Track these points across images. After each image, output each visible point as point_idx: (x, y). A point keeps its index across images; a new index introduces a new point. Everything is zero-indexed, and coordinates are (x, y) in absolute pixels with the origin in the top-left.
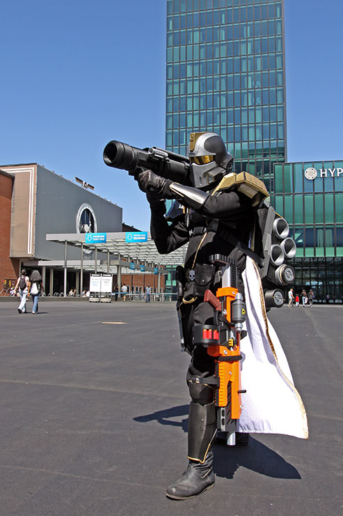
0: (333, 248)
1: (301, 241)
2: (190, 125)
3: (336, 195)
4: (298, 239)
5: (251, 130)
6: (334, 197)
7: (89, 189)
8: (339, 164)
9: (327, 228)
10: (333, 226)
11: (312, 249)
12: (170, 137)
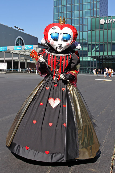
0: (111, 52)
1: (98, 49)
2: (63, 4)
3: (112, 30)
4: (97, 48)
5: (86, 6)
6: (112, 31)
7: (21, 31)
8: (114, 17)
9: (108, 44)
10: (111, 43)
11: (103, 52)
12: (55, 9)
